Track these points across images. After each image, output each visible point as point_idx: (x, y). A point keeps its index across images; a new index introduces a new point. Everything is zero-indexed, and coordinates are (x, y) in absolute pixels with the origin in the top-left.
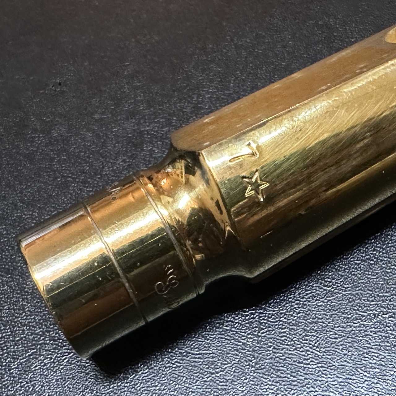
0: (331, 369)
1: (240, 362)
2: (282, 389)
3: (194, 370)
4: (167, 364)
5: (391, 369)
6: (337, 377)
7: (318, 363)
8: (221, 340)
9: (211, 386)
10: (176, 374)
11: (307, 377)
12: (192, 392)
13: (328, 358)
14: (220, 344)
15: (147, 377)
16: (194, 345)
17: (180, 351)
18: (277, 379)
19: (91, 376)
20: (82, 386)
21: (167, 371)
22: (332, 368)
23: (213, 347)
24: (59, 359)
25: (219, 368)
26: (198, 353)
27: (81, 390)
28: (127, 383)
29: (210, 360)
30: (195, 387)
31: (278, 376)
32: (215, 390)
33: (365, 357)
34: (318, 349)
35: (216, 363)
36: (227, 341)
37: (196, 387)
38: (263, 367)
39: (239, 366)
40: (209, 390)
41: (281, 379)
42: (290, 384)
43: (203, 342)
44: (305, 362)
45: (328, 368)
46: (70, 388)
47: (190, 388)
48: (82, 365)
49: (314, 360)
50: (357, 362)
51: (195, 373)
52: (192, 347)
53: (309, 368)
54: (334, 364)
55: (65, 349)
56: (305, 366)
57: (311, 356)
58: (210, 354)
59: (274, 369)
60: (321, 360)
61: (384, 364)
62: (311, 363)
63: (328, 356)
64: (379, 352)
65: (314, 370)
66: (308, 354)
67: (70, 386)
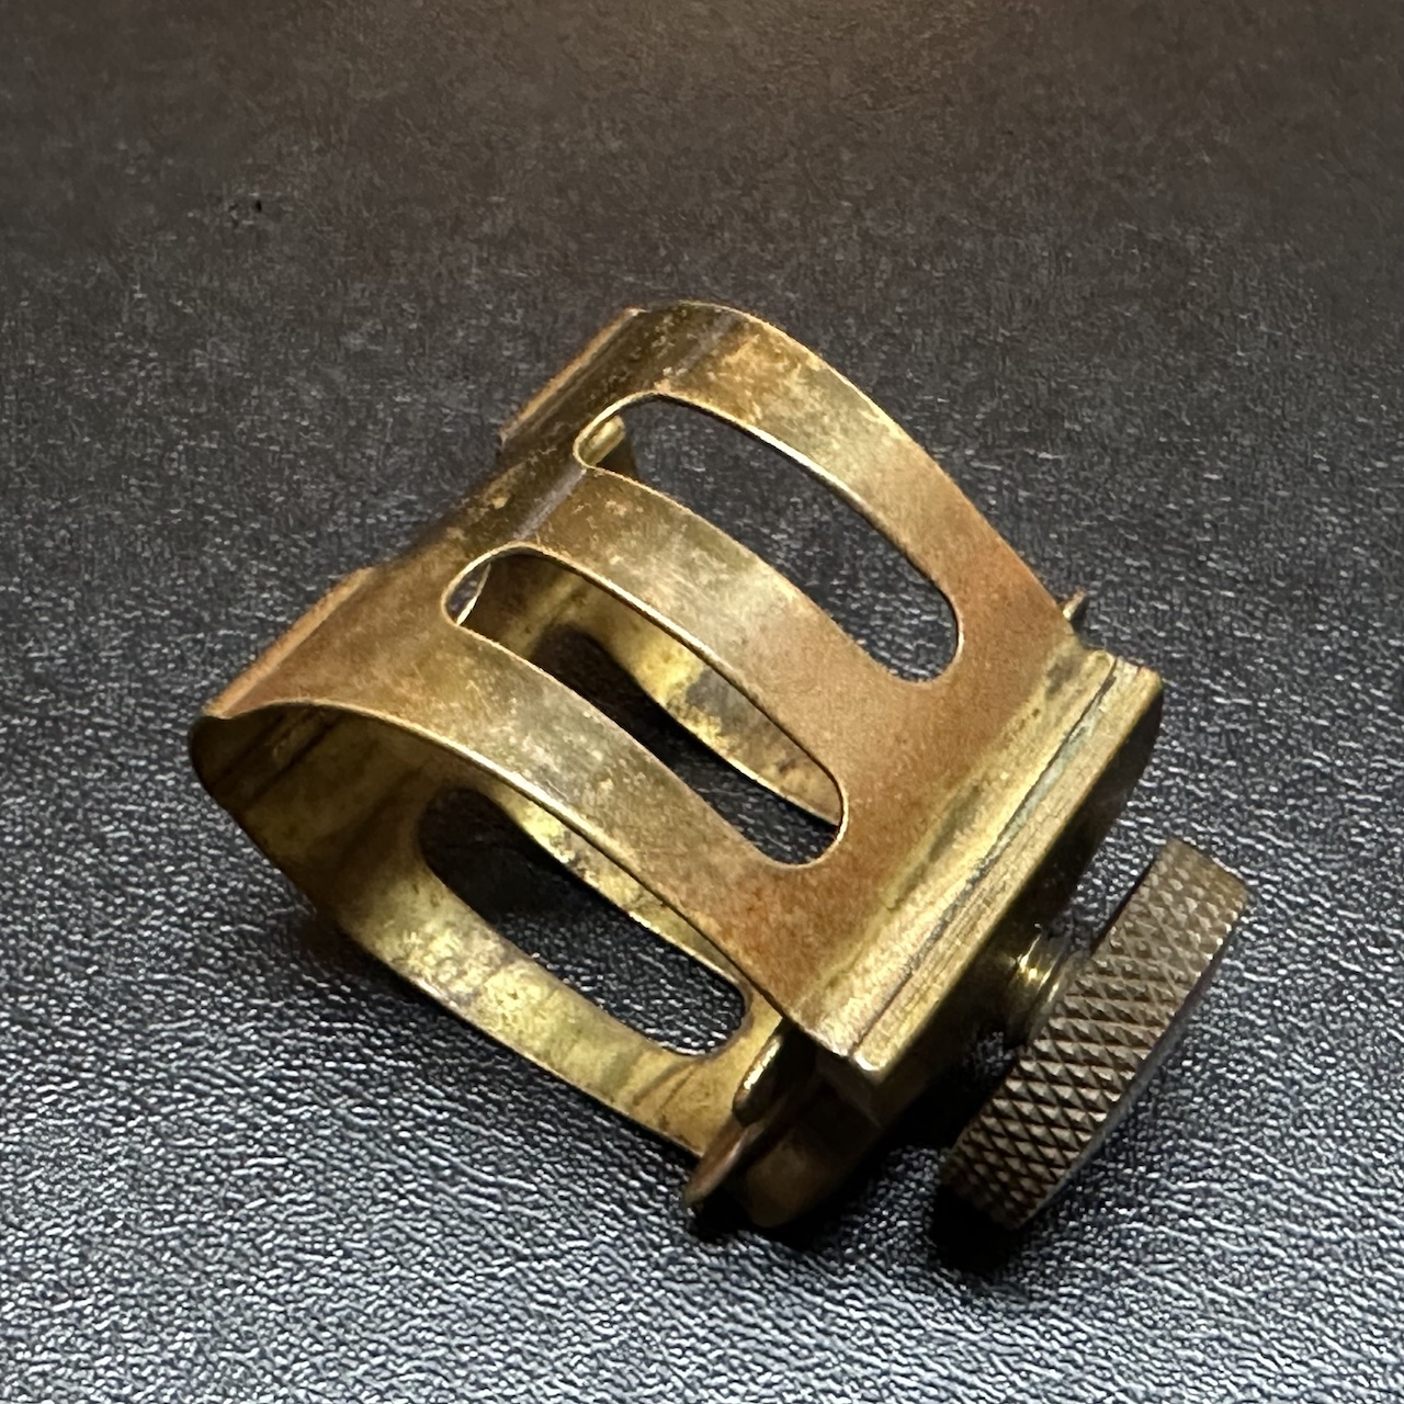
0: (909, 1337)
1: (619, 1243)
2: (735, 1363)
3: (465, 1232)
4: (382, 1190)
5: (1099, 1382)
6: (922, 1366)
7: (871, 1307)
8: (580, 1156)
9: (507, 1296)
10: (400, 1230)
11: (827, 1342)
12: (441, 1301)
13: (907, 1300)
14: (571, 1170)
15: (306, 1219)
16: (485, 1150)
17: (434, 1159)
18: (730, 1326)
19: (119, 1169)
20: (83, 1195)
21: (376, 1214)
22: (915, 1332)
23: (546, 1172)
24: (27, 1088)
25: (546, 1246)
26: (491, 1179)
27: (75, 1206)
28: (233, 1220)
29: (527, 1212)
30: (452, 1288)
31: (733, 1318)
32: (515, 1311)
33: (1024, 1324)
34: (880, 1263)
35: (542, 1226)
36: (595, 1165)
37: (457, 1286)
38: (689, 1276)
39: (614, 1254)
40: (498, 1308)
41: (740, 1329)
42: (766, 1354)
43: (516, 1148)
44: (829, 1292)
45: (898, 1330)
46: (38, 1191)
47: (436, 1287)
48: (97, 1128)
49: (860, 1294)
50: (996, 1335)
51: (465, 1243)
52: (478, 1156)
53: (839, 1316)
54: (923, 1322)
55: (54, 1062)
56: (828, 1306)
57: (854, 1279)
58: (530, 1193)
59: (726, 1292)
60: (882, 1300)
61: (1080, 1361)
62: (849, 1302)
63: (908, 1294)
64: (1075, 1320)
65: (852, 1326)
66: (847, 1272)
67: (41, 1185)
